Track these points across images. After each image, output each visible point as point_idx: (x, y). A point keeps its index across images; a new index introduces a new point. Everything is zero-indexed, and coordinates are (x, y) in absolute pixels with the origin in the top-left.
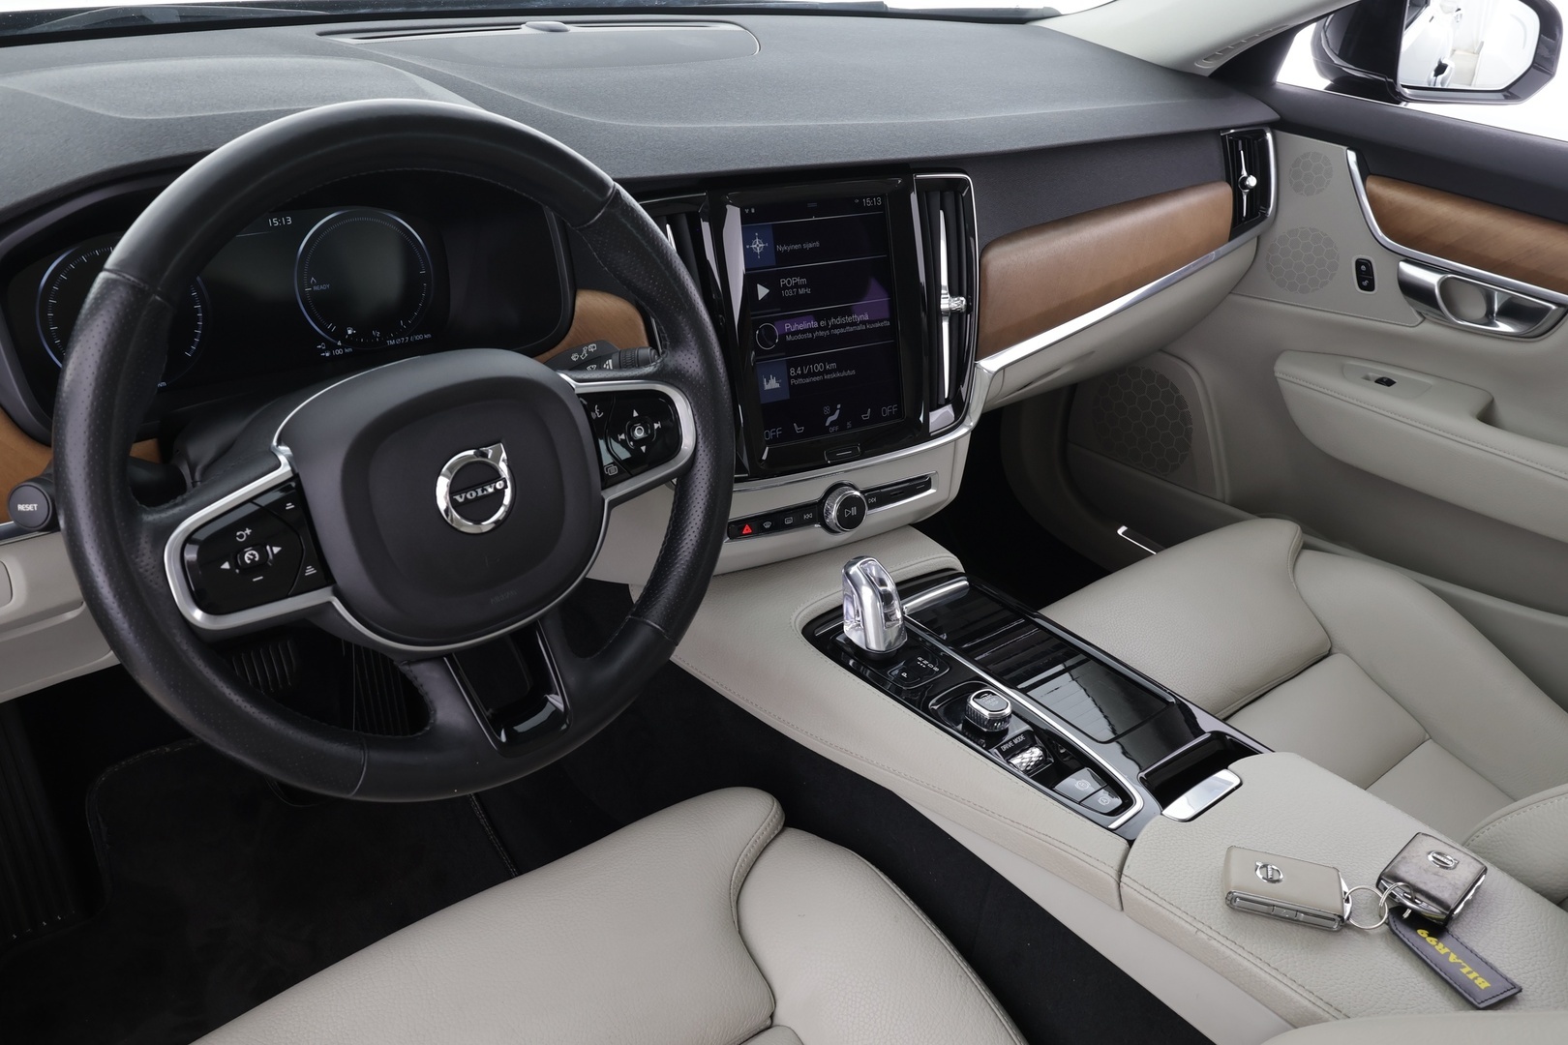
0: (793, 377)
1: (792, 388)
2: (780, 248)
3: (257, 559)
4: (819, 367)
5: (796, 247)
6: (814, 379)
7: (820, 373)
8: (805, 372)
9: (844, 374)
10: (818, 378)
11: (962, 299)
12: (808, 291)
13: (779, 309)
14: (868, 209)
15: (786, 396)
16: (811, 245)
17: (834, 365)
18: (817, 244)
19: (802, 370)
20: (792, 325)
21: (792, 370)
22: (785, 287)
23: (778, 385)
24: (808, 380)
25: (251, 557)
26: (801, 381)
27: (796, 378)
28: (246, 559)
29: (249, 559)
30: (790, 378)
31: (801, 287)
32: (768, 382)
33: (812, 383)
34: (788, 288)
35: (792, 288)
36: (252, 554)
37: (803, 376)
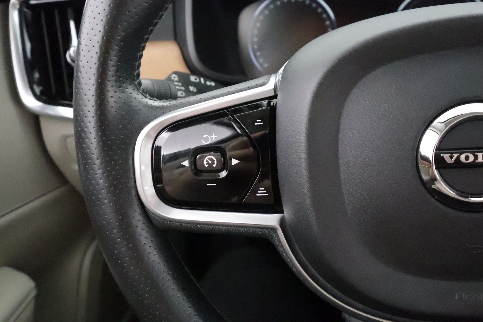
3: (214, 166)
25: (210, 162)
28: (205, 162)
29: (208, 163)
36: (211, 160)
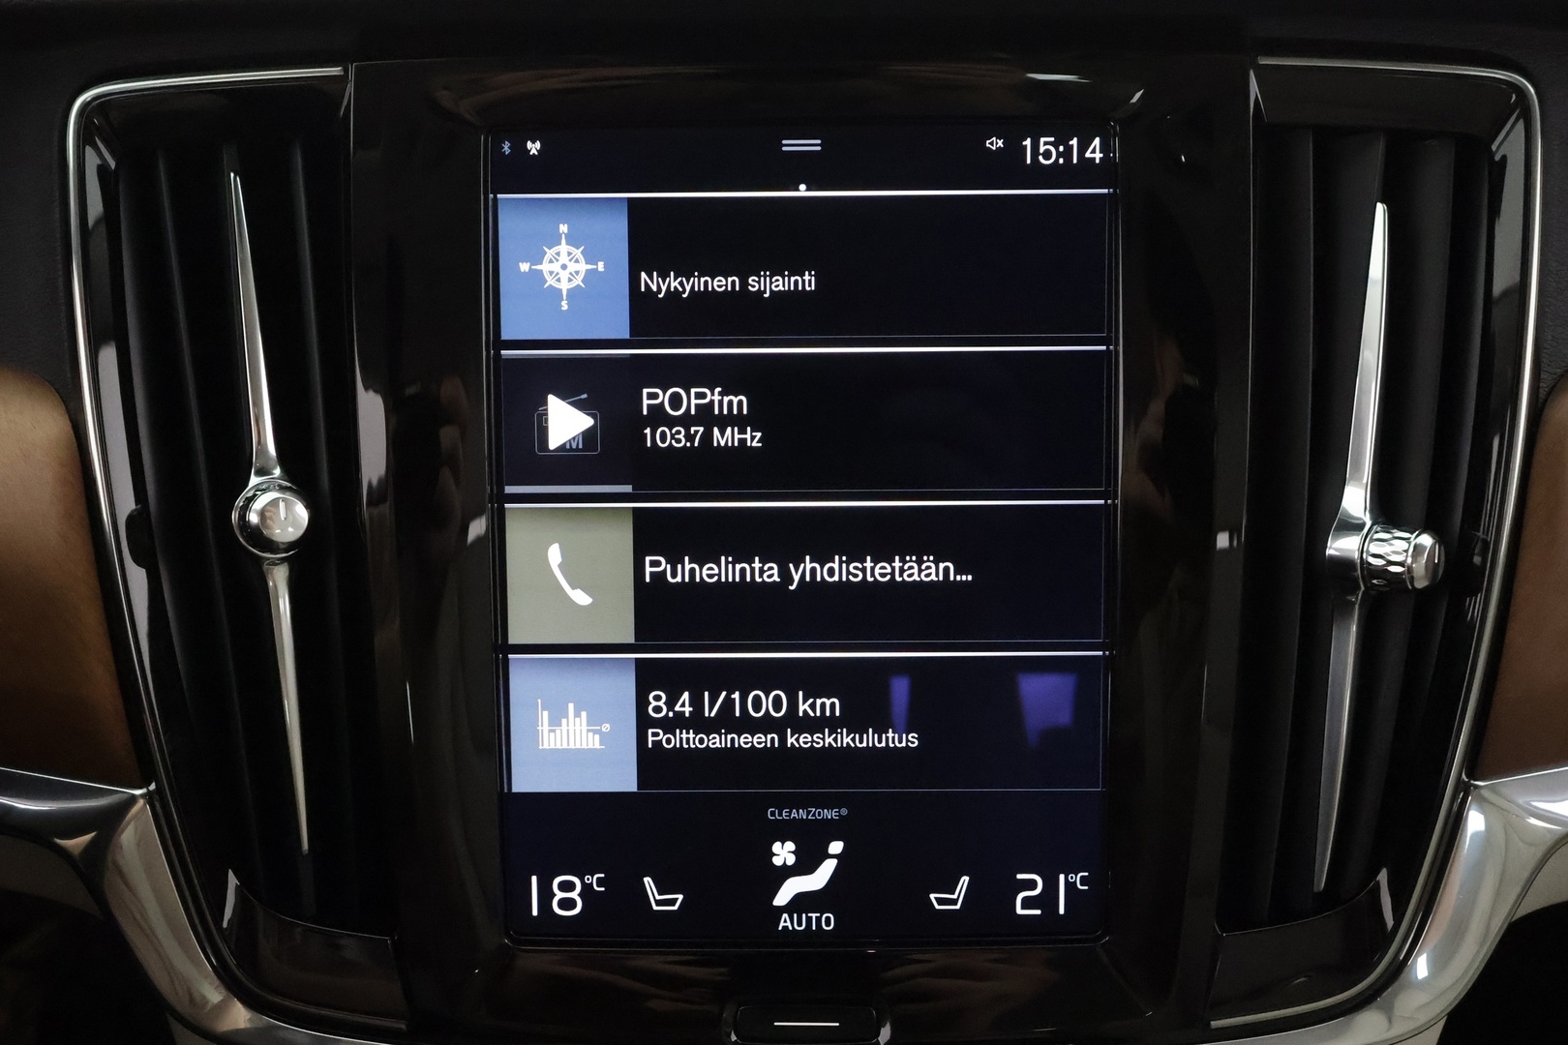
0: (656, 723)
1: (649, 759)
2: (649, 281)
4: (768, 702)
5: (719, 284)
6: (744, 741)
7: (766, 725)
8: (711, 712)
9: (870, 740)
10: (759, 741)
11: (1426, 540)
12: (753, 439)
13: (628, 489)
14: (1040, 175)
15: (623, 778)
16: (779, 284)
17: (831, 704)
18: (808, 281)
19: (697, 702)
20: (675, 561)
21: (657, 700)
22: (658, 416)
23: (594, 742)
24: (716, 741)
26: (688, 739)
27: (669, 725)
30: (644, 722)
31: (723, 422)
32: (555, 722)
33: (733, 752)
34: (671, 422)
35: (686, 421)
37: (698, 723)
